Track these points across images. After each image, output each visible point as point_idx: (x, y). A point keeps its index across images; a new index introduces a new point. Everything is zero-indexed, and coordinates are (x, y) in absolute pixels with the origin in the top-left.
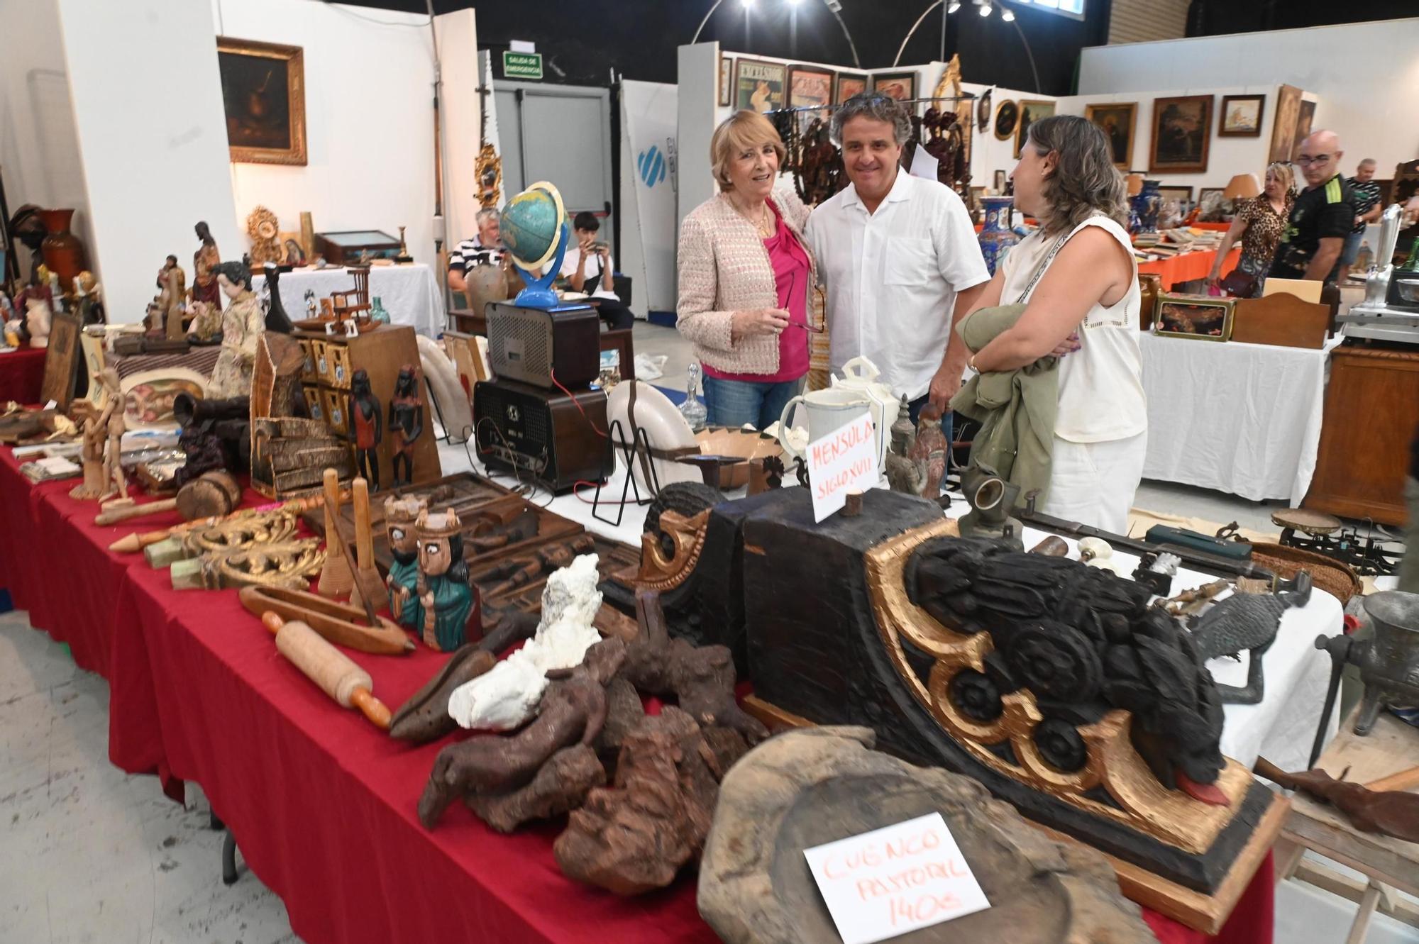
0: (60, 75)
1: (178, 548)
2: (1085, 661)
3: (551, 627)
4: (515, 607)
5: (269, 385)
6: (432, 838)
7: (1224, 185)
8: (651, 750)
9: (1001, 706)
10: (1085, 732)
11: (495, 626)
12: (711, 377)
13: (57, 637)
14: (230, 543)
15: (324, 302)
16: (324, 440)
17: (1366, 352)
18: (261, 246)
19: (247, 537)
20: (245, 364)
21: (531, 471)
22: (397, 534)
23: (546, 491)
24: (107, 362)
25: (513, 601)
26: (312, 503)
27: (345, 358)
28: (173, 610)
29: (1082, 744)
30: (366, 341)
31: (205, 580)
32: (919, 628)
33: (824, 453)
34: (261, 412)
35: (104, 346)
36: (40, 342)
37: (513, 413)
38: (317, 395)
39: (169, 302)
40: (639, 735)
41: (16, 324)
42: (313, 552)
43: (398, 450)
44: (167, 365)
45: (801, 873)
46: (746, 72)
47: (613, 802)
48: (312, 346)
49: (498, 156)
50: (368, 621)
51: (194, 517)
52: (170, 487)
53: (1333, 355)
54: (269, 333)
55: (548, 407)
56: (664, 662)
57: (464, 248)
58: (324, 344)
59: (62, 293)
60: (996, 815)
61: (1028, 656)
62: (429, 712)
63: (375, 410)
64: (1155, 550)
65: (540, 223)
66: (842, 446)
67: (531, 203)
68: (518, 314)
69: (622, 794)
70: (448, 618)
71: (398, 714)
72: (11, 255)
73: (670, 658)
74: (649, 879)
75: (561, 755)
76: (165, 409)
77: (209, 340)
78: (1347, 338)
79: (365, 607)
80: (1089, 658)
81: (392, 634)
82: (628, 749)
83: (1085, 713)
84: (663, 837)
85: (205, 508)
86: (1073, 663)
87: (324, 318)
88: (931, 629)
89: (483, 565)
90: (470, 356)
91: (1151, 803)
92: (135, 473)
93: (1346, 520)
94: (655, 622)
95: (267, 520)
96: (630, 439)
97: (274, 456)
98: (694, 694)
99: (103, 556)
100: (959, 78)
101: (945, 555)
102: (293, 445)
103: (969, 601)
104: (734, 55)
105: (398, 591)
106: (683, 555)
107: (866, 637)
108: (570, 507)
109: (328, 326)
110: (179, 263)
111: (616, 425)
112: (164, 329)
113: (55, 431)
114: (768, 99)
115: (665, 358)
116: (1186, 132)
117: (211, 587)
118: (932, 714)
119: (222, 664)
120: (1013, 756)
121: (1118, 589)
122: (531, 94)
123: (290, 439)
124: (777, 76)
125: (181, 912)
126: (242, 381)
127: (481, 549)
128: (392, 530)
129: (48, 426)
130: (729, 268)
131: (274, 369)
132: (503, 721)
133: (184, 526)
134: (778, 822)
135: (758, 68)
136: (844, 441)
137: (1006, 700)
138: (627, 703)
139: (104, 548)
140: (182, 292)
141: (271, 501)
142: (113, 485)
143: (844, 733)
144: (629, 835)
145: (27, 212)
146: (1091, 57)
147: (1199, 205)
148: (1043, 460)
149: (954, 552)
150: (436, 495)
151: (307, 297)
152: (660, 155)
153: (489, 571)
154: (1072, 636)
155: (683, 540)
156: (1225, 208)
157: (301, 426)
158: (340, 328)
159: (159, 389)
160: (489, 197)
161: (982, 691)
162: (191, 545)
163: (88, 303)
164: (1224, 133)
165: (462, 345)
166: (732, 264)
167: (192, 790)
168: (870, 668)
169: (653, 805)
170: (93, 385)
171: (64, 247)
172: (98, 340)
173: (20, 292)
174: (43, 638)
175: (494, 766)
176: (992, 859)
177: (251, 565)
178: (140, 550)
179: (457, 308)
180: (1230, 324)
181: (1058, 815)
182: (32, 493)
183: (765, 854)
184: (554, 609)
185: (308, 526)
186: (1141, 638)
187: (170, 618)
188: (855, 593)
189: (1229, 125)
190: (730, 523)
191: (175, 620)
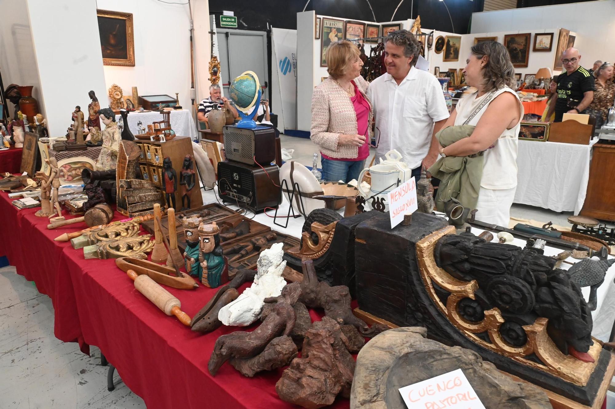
0: (27, 27)
1: (86, 240)
2: (527, 295)
3: (262, 277)
4: (243, 267)
5: (125, 165)
6: (214, 380)
7: (536, 73)
8: (320, 339)
9: (483, 316)
10: (527, 328)
11: (235, 275)
12: (325, 160)
13: (29, 279)
14: (110, 237)
15: (149, 127)
16: (150, 189)
17: (609, 146)
18: (115, 102)
19: (117, 234)
20: (113, 155)
21: (245, 203)
22: (189, 234)
23: (251, 211)
24: (50, 155)
25: (242, 263)
26: (146, 218)
27: (160, 152)
28: (86, 269)
29: (525, 334)
30: (169, 144)
31: (99, 254)
32: (441, 277)
33: (395, 196)
34: (121, 177)
35: (48, 147)
36: (19, 145)
37: (236, 177)
38: (146, 169)
39: (78, 127)
40: (313, 331)
41: (8, 137)
42: (148, 241)
43: (184, 194)
44: (77, 155)
45: (398, 400)
46: (327, 24)
47: (304, 364)
48: (144, 146)
49: (219, 62)
50: (177, 274)
51: (93, 225)
52: (81, 211)
53: (594, 148)
54: (124, 141)
55: (253, 174)
56: (317, 293)
57: (205, 102)
58: (150, 145)
59: (29, 124)
60: (488, 369)
61: (498, 293)
62: (209, 318)
63: (174, 176)
64: (532, 237)
65: (248, 90)
66: (403, 193)
67: (244, 81)
68: (238, 132)
69: (307, 360)
70: (214, 272)
71: (194, 319)
72: (5, 107)
73: (319, 291)
74: (323, 402)
75: (275, 340)
76: (77, 175)
77: (96, 144)
78: (600, 140)
79: (174, 267)
80: (529, 293)
81: (188, 280)
82: (308, 338)
83: (526, 319)
84: (328, 381)
85: (98, 221)
86: (521, 296)
87: (149, 134)
88: (448, 278)
89: (226, 247)
90: (214, 151)
91: (559, 362)
92: (64, 205)
93: (601, 221)
94: (312, 274)
95: (126, 227)
96: (291, 188)
97: (128, 197)
98: (332, 309)
99: (52, 243)
100: (420, 26)
101: (454, 244)
102: (137, 192)
103: (467, 266)
104: (321, 17)
105: (189, 260)
106: (323, 243)
107: (416, 282)
108: (263, 219)
109: (151, 137)
110: (81, 110)
111: (284, 181)
112: (76, 139)
113: (28, 185)
114: (336, 36)
115: (293, 150)
116: (518, 49)
117: (102, 258)
118: (448, 318)
119: (109, 294)
120: (489, 339)
121: (541, 260)
122: (232, 34)
123: (135, 189)
124: (340, 25)
125: (89, 404)
126: (111, 162)
127: (225, 239)
128: (187, 231)
129: (24, 183)
130: (336, 111)
131: (127, 157)
132: (244, 322)
133: (88, 229)
134: (387, 374)
135: (332, 22)
136: (403, 190)
137: (486, 312)
138: (302, 313)
139: (52, 240)
140: (83, 123)
141: (127, 217)
142: (55, 210)
143: (413, 331)
144: (314, 381)
145: (12, 87)
146: (476, 16)
147: (524, 82)
148: (474, 196)
149: (459, 242)
150: (202, 214)
151: (138, 124)
152: (289, 61)
153: (230, 249)
154: (520, 283)
155: (323, 236)
156: (535, 83)
157: (140, 183)
158: (157, 138)
159: (73, 166)
160: (214, 80)
161: (474, 308)
162: (92, 238)
163: (40, 128)
164: (535, 50)
165: (210, 145)
166: (337, 109)
167: (93, 349)
168: (418, 297)
169: (322, 365)
170: (44, 164)
171: (29, 103)
172: (46, 144)
173: (10, 123)
174: (23, 279)
175: (244, 346)
176: (488, 391)
177: (120, 248)
178: (69, 240)
179: (202, 129)
180: (547, 134)
181: (512, 367)
182: (18, 214)
183: (381, 391)
184: (264, 268)
185: (145, 229)
186: (554, 284)
187: (84, 273)
188: (411, 262)
189: (538, 46)
190: (347, 228)
191: (86, 273)
